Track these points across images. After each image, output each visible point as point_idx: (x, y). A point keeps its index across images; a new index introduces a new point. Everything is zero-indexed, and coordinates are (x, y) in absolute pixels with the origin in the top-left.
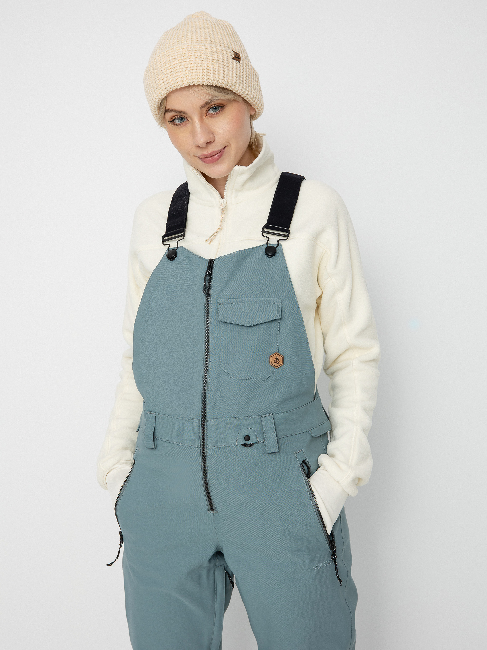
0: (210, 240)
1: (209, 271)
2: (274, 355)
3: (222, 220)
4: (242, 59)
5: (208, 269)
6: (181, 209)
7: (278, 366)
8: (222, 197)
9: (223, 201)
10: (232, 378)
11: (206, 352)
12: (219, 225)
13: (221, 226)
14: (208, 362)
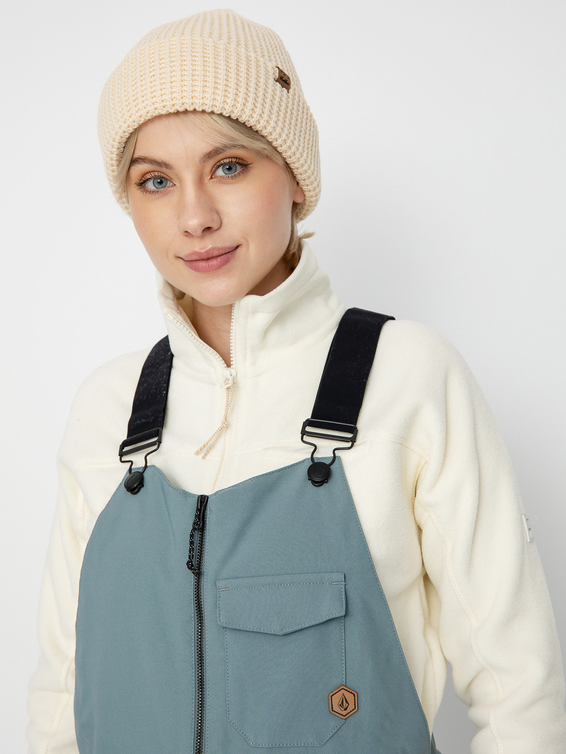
0: (205, 450)
1: (198, 521)
2: (337, 692)
3: (227, 409)
4: (292, 85)
5: (196, 516)
6: (156, 389)
7: (346, 715)
8: (229, 365)
9: (230, 371)
10: (252, 746)
11: (198, 690)
12: (222, 419)
13: (227, 421)
14: (203, 712)
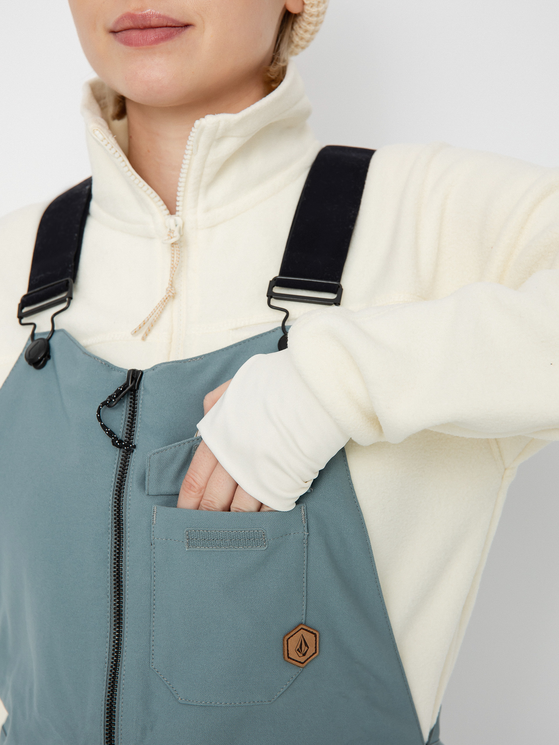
0: (145, 329)
2: (295, 634)
3: (173, 272)
7: (305, 661)
8: (172, 211)
9: (175, 220)
10: (181, 701)
11: (115, 625)
12: (167, 285)
13: (173, 289)
14: (119, 654)
